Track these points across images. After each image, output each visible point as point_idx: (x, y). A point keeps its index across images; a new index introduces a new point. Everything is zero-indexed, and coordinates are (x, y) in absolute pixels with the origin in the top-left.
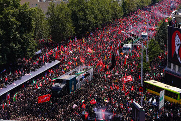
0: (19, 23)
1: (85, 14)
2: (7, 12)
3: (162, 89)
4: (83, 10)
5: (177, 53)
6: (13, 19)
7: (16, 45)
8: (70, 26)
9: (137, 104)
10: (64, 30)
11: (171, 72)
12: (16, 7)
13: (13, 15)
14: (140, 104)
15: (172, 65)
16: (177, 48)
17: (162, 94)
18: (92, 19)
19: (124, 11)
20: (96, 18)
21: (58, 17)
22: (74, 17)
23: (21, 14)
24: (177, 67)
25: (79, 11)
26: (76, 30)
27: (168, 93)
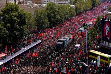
0: (18, 20)
1: (55, 15)
2: (12, 14)
3: (99, 55)
4: (53, 12)
5: (107, 35)
6: (15, 18)
7: (17, 32)
8: (47, 21)
10: (43, 24)
11: (103, 46)
12: (17, 11)
13: (15, 16)
15: (104, 42)
16: (107, 32)
17: (99, 58)
18: (59, 18)
19: (77, 12)
20: (61, 17)
21: (40, 17)
22: (49, 16)
23: (20, 15)
24: (107, 43)
25: (51, 13)
26: (50, 24)
27: (102, 57)
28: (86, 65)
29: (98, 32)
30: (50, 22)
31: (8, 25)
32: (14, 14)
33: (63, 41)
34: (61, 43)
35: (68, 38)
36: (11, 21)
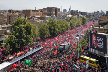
0: (26, 31)
1: (54, 28)
2: (21, 25)
3: (87, 59)
4: (53, 26)
5: (94, 44)
6: (23, 29)
7: (24, 40)
8: (48, 32)
9: (76, 66)
10: (45, 34)
11: (91, 52)
12: (25, 24)
13: (23, 27)
14: (77, 66)
15: (92, 49)
16: (94, 41)
17: (87, 62)
18: (57, 30)
19: (71, 27)
20: (59, 29)
21: (43, 29)
22: (50, 29)
23: (27, 26)
24: (94, 50)
25: (52, 26)
26: (50, 34)
27: (90, 61)
28: (78, 67)
29: (87, 42)
30: (51, 33)
31: (18, 34)
32: (23, 26)
33: (64, 46)
34: (63, 47)
35: (67, 44)
36: (20, 31)
